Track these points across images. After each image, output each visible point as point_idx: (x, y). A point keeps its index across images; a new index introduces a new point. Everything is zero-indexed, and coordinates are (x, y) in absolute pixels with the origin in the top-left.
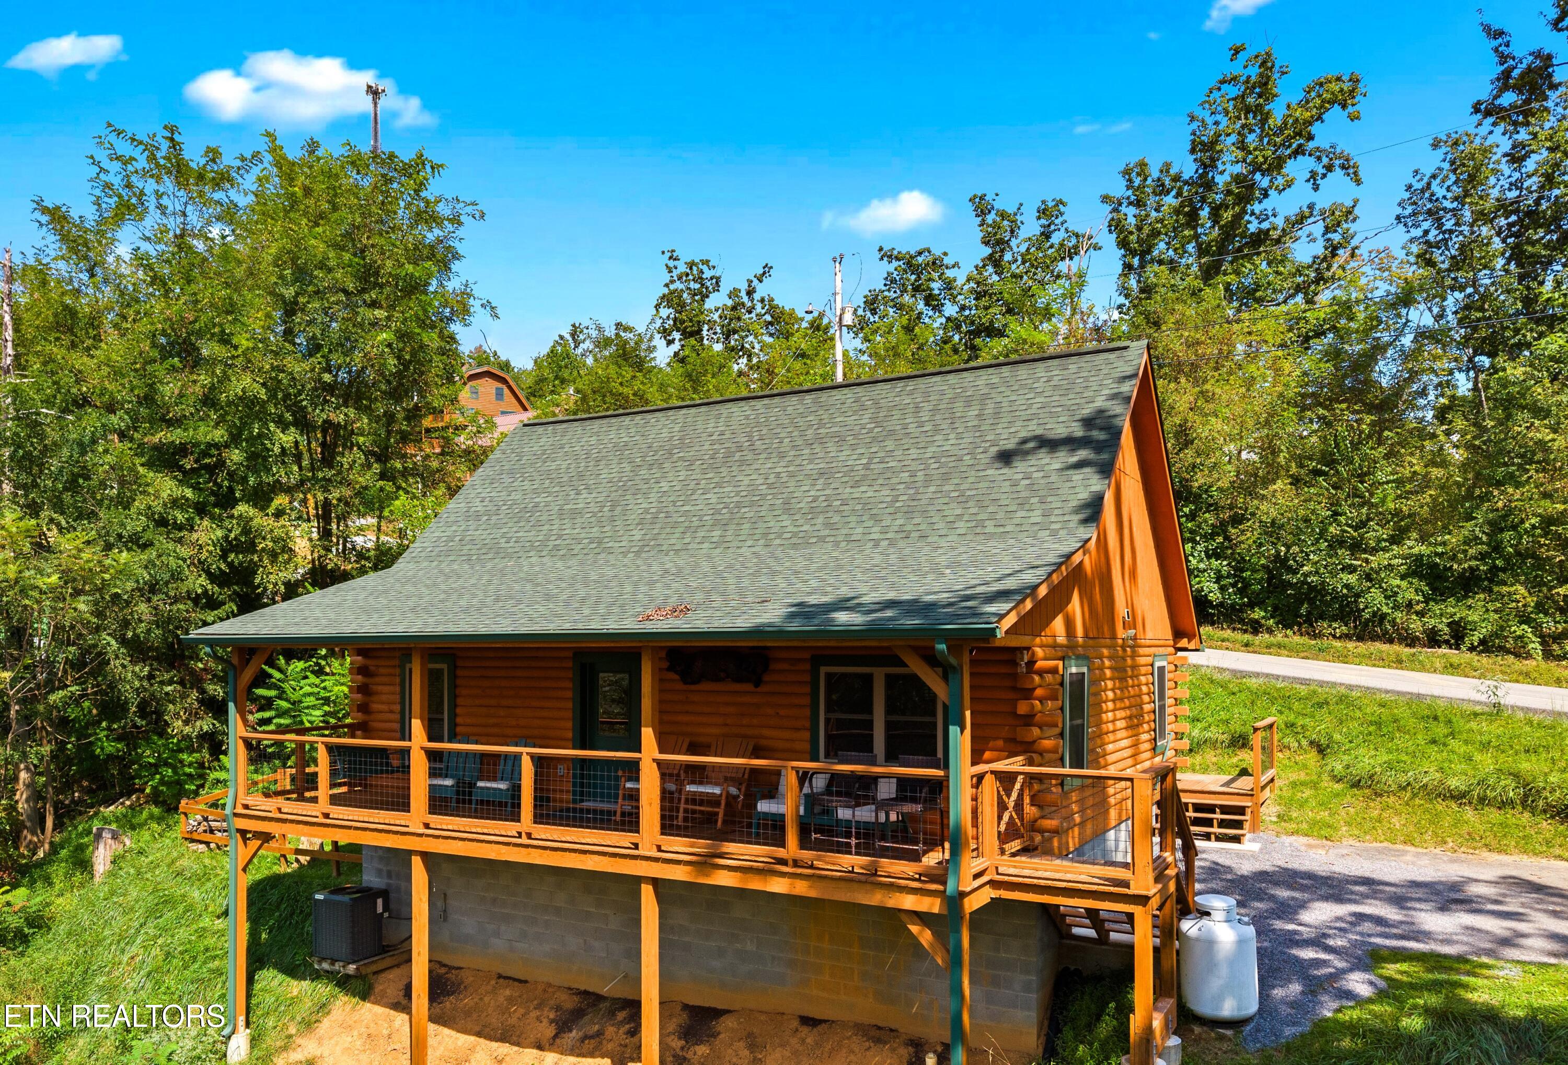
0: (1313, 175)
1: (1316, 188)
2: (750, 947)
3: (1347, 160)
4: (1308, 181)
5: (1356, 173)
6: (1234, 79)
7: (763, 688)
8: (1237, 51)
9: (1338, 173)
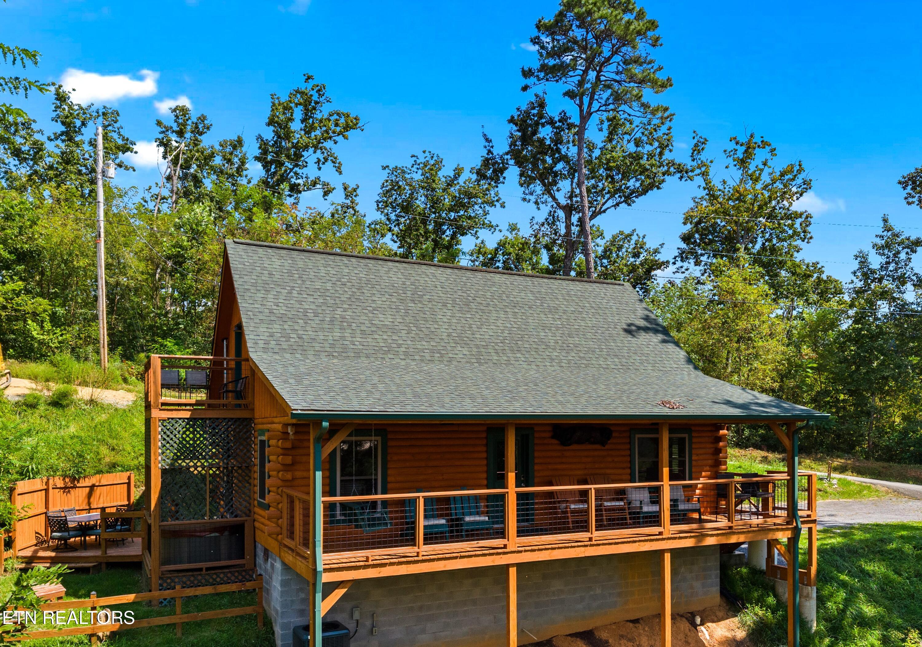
0: (319, 161)
1: (320, 169)
2: (598, 591)
3: (335, 158)
4: (316, 163)
5: (339, 168)
6: (302, 93)
7: (607, 447)
8: (309, 78)
9: (329, 164)
